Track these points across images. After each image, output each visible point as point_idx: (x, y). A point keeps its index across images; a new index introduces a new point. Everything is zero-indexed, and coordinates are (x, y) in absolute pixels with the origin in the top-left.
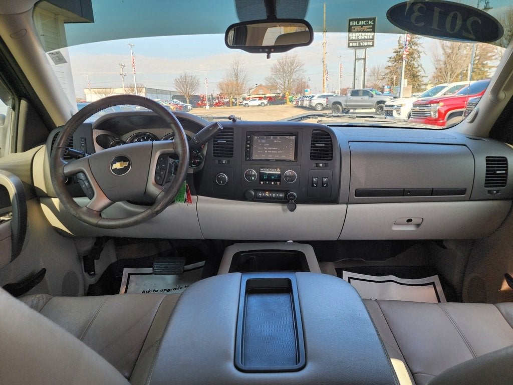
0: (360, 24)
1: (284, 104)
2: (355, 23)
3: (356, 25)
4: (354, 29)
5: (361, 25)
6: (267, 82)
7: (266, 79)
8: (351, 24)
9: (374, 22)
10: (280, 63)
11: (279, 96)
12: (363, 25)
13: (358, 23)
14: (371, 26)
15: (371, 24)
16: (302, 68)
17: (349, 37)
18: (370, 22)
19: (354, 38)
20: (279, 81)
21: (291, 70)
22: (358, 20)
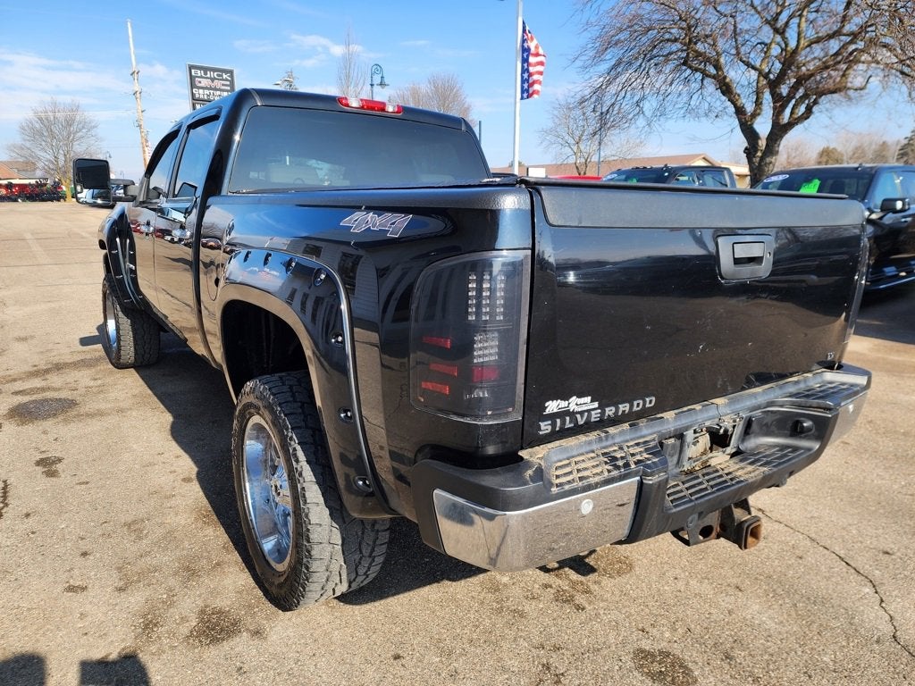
0: (208, 76)
1: (59, 201)
2: (200, 73)
3: (201, 77)
4: (200, 82)
5: (210, 78)
6: (12, 154)
7: (11, 148)
8: (193, 74)
9: (232, 76)
10: (41, 119)
11: (46, 185)
12: (215, 79)
13: (206, 74)
14: (228, 83)
15: (226, 80)
16: (93, 132)
17: (193, 95)
18: (225, 76)
19: (202, 97)
20: (42, 154)
21: (69, 135)
22: (205, 69)
